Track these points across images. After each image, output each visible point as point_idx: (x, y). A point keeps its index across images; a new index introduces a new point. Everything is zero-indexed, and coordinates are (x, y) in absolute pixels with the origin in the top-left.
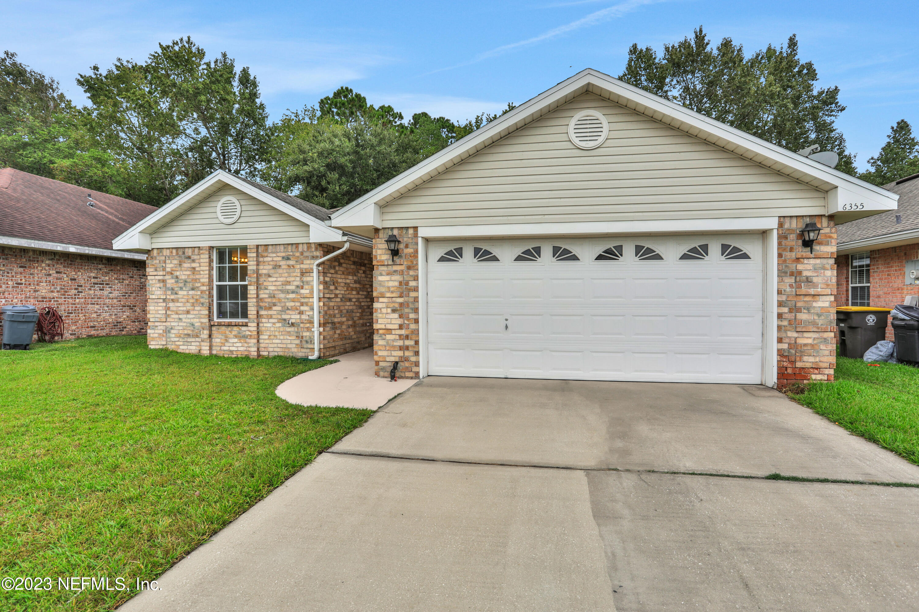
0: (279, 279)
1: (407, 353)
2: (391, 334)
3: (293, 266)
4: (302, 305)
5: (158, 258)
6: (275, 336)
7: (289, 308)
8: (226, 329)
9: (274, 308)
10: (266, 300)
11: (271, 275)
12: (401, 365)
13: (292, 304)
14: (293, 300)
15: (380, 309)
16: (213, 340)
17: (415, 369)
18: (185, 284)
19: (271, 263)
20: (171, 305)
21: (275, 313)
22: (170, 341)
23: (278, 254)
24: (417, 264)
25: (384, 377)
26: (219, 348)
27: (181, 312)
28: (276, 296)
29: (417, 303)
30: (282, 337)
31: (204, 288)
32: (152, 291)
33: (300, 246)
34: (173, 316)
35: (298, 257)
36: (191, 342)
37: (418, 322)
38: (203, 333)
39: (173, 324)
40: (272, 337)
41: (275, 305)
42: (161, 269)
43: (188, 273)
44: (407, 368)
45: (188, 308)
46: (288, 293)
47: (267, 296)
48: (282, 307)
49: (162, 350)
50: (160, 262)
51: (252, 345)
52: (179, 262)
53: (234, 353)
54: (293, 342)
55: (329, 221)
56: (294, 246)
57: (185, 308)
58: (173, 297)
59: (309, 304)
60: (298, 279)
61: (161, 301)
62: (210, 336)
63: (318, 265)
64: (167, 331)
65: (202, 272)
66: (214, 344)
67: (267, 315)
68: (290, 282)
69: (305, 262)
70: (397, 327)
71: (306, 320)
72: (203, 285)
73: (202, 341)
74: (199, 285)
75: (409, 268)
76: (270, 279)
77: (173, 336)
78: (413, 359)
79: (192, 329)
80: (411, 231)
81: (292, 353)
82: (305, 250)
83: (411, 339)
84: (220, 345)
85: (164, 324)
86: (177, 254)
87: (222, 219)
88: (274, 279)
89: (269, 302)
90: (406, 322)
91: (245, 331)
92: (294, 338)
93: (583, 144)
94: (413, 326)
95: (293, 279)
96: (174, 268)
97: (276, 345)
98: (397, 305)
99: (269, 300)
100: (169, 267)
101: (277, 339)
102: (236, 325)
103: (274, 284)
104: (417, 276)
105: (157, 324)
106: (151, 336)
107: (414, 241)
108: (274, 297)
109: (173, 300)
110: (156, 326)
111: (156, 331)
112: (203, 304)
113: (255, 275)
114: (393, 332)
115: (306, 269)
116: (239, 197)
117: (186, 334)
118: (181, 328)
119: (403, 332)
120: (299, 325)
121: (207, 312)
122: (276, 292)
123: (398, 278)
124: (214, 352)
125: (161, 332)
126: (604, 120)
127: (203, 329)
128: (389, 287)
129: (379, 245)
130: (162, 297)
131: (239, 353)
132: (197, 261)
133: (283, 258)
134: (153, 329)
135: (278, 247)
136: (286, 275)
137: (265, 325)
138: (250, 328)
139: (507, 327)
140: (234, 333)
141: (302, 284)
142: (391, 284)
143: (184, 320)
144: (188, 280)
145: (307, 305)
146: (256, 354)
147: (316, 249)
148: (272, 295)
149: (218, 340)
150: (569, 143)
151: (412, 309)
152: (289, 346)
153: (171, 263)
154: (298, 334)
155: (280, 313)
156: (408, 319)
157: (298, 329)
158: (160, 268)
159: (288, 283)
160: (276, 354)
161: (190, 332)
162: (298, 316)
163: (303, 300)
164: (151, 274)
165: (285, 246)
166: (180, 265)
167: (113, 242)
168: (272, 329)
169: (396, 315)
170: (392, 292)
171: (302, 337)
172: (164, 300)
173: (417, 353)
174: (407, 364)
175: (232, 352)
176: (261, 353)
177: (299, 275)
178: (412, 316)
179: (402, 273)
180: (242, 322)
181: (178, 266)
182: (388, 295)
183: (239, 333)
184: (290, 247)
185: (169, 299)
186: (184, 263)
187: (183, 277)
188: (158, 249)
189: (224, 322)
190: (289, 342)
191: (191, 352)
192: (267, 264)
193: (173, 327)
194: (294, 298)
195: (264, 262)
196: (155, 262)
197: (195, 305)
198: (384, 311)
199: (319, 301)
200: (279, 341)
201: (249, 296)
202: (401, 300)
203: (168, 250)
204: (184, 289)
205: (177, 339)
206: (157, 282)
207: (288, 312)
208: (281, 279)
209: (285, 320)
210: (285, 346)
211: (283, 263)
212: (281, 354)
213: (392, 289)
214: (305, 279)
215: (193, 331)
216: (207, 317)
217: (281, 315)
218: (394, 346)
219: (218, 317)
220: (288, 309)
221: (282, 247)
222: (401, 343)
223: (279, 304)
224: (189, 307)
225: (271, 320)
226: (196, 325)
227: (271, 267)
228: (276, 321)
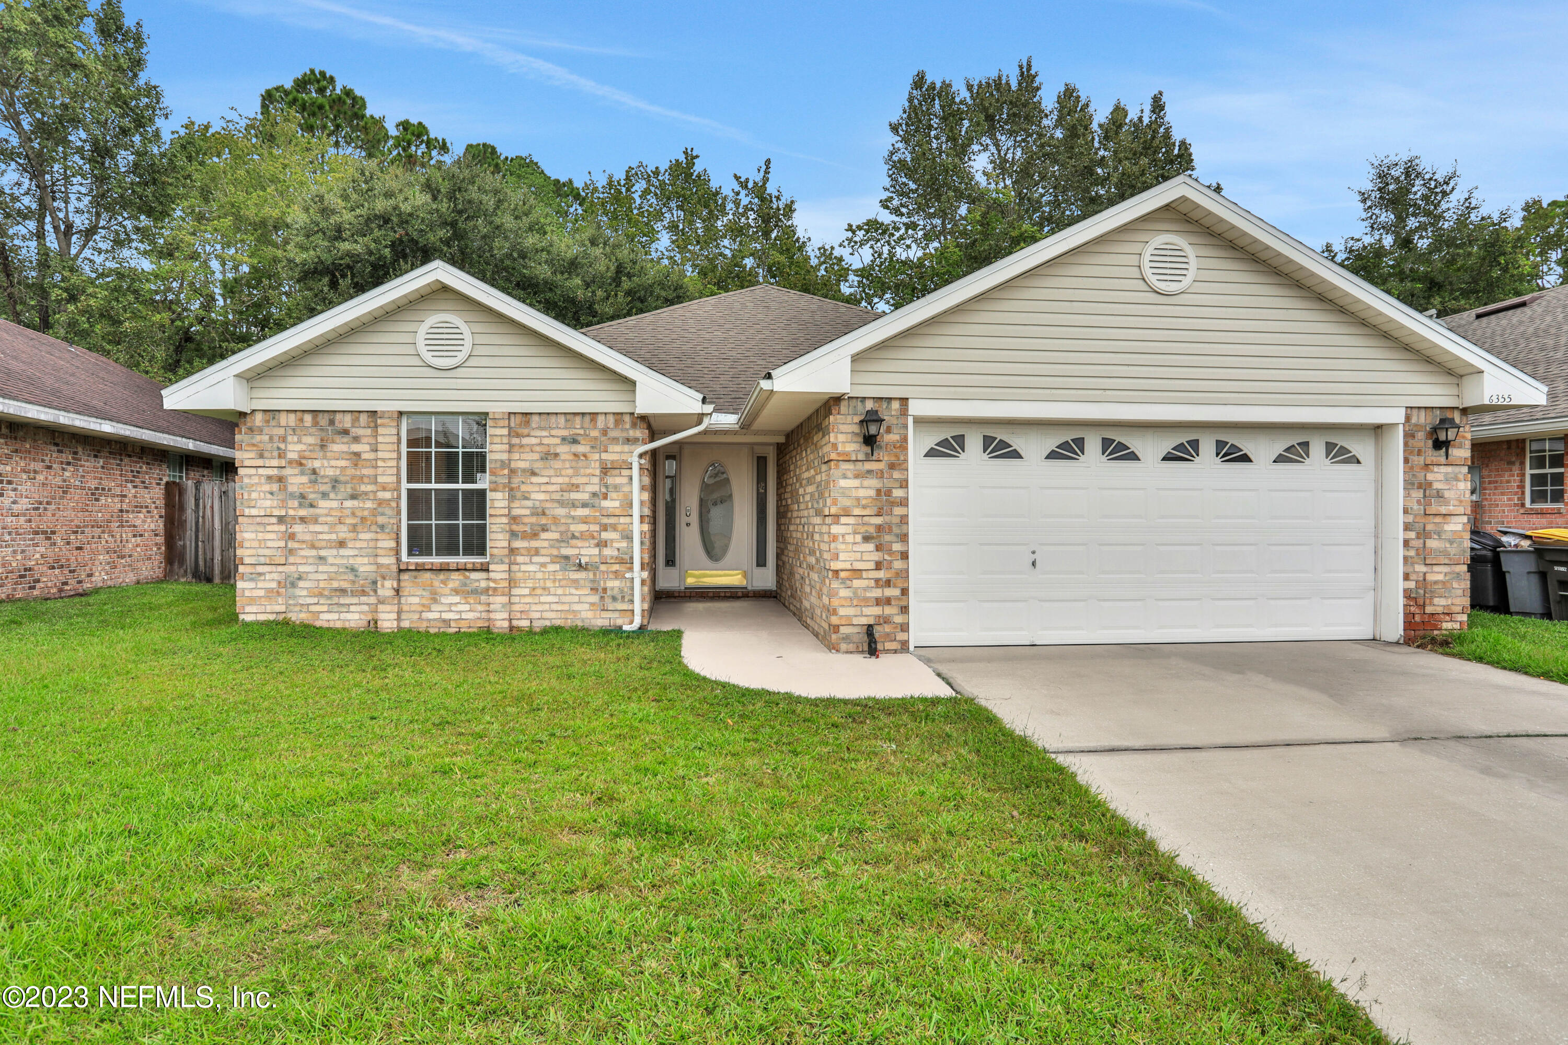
0: (554, 480)
1: (888, 610)
2: (861, 578)
3: (585, 456)
4: (606, 530)
5: (266, 430)
6: (544, 589)
7: (577, 534)
8: (433, 576)
9: (544, 535)
10: (526, 520)
11: (537, 471)
12: (878, 631)
13: (584, 527)
14: (585, 520)
15: (843, 536)
16: (403, 600)
17: (901, 636)
18: (334, 487)
19: (538, 449)
20: (298, 528)
21: (546, 544)
22: (295, 605)
23: (554, 432)
24: (906, 460)
25: (847, 652)
26: (416, 616)
27: (323, 544)
28: (547, 512)
29: (905, 526)
30: (560, 591)
31: (387, 495)
32: (250, 499)
33: (601, 419)
34: (303, 553)
35: (596, 438)
36: (349, 605)
37: (907, 558)
38: (383, 586)
39: (302, 569)
40: (539, 592)
41: (545, 529)
42: (276, 454)
43: (343, 463)
44: (888, 634)
45: (342, 536)
46: (574, 506)
47: (528, 512)
48: (562, 533)
49: (277, 623)
50: (271, 438)
51: (498, 607)
52: (319, 442)
53: (453, 624)
54: (583, 599)
55: (769, 381)
56: (587, 418)
57: (334, 537)
58: (302, 512)
59: (620, 527)
60: (596, 480)
61: (274, 520)
62: (397, 591)
63: (641, 456)
64: (291, 583)
65: (380, 463)
66: (405, 608)
67: (528, 549)
68: (578, 486)
69: (611, 448)
70: (872, 565)
71: (612, 558)
72: (384, 489)
73: (381, 602)
74: (370, 488)
75: (892, 466)
76: (535, 479)
77: (305, 593)
78: (899, 619)
79: (351, 577)
80: (896, 405)
81: (583, 621)
82: (611, 425)
83: (895, 586)
84: (420, 609)
85: (280, 569)
86: (315, 423)
87: (428, 357)
88: (545, 480)
89: (532, 524)
90: (886, 557)
91: (478, 581)
92: (587, 591)
93: (1162, 286)
94: (898, 565)
95: (584, 480)
96: (307, 454)
97: (547, 607)
98: (872, 530)
99: (533, 520)
100: (294, 450)
101: (549, 594)
102: (458, 570)
103: (543, 488)
104: (907, 481)
105: (260, 569)
106: (247, 593)
107: (901, 421)
108: (544, 514)
109: (303, 520)
110: (260, 574)
111: (260, 585)
112: (382, 527)
113: (506, 472)
114: (865, 575)
115: (612, 462)
116: (471, 317)
117: (336, 590)
118: (325, 576)
119: (881, 574)
120: (598, 568)
121: (393, 544)
122: (548, 505)
123: (874, 483)
124: (406, 624)
125: (274, 585)
126: (1190, 252)
127: (384, 578)
128: (858, 499)
129: (841, 427)
130: (277, 512)
131: (463, 624)
132: (365, 440)
133: (564, 439)
134: (251, 580)
135: (553, 418)
136: (570, 472)
137: (523, 568)
138: (492, 575)
139: (1034, 564)
140: (451, 585)
141: (604, 490)
142: (862, 493)
143: (331, 560)
144: (342, 478)
145: (615, 530)
146: (506, 624)
147: (634, 425)
148: (540, 510)
149: (416, 600)
150: (1141, 282)
151: (897, 536)
152: (576, 607)
153: (299, 442)
154: (595, 586)
155: (557, 545)
156: (890, 552)
157: (595, 575)
158: (271, 451)
159: (576, 487)
160: (548, 623)
161: (345, 585)
162: (596, 551)
163: (605, 520)
164: (247, 463)
165: (568, 417)
166: (323, 447)
167: (163, 392)
168: (539, 575)
169: (871, 547)
170: (864, 507)
171: (605, 590)
172: (281, 519)
173: (905, 610)
174: (887, 628)
175: (447, 622)
176: (515, 623)
177: (598, 472)
178: (897, 547)
179: (880, 475)
180: (474, 563)
181: (317, 448)
182: (857, 512)
183: (465, 585)
184: (578, 419)
185: (293, 518)
186: (333, 442)
187: (330, 472)
188: (264, 411)
189: (432, 564)
190: (576, 599)
191: (347, 625)
192: (528, 449)
193: (304, 576)
194: (586, 517)
195: (522, 446)
196: (258, 438)
197: (359, 528)
198: (850, 539)
199: (642, 522)
200: (555, 599)
201: (489, 511)
202: (878, 521)
203: (292, 416)
204: (332, 495)
205: (315, 600)
206: (263, 480)
207: (574, 542)
208: (560, 480)
209: (567, 558)
210: (566, 607)
211: (563, 449)
212: (558, 623)
213: (864, 502)
214: (610, 480)
215: (354, 582)
216: (394, 553)
217: (558, 548)
218: (866, 599)
219: (410, 554)
220: (574, 537)
221: (562, 420)
222: (877, 593)
223: (553, 528)
224: (343, 532)
225: (536, 559)
226: (361, 569)
227: (536, 456)
228: (548, 559)
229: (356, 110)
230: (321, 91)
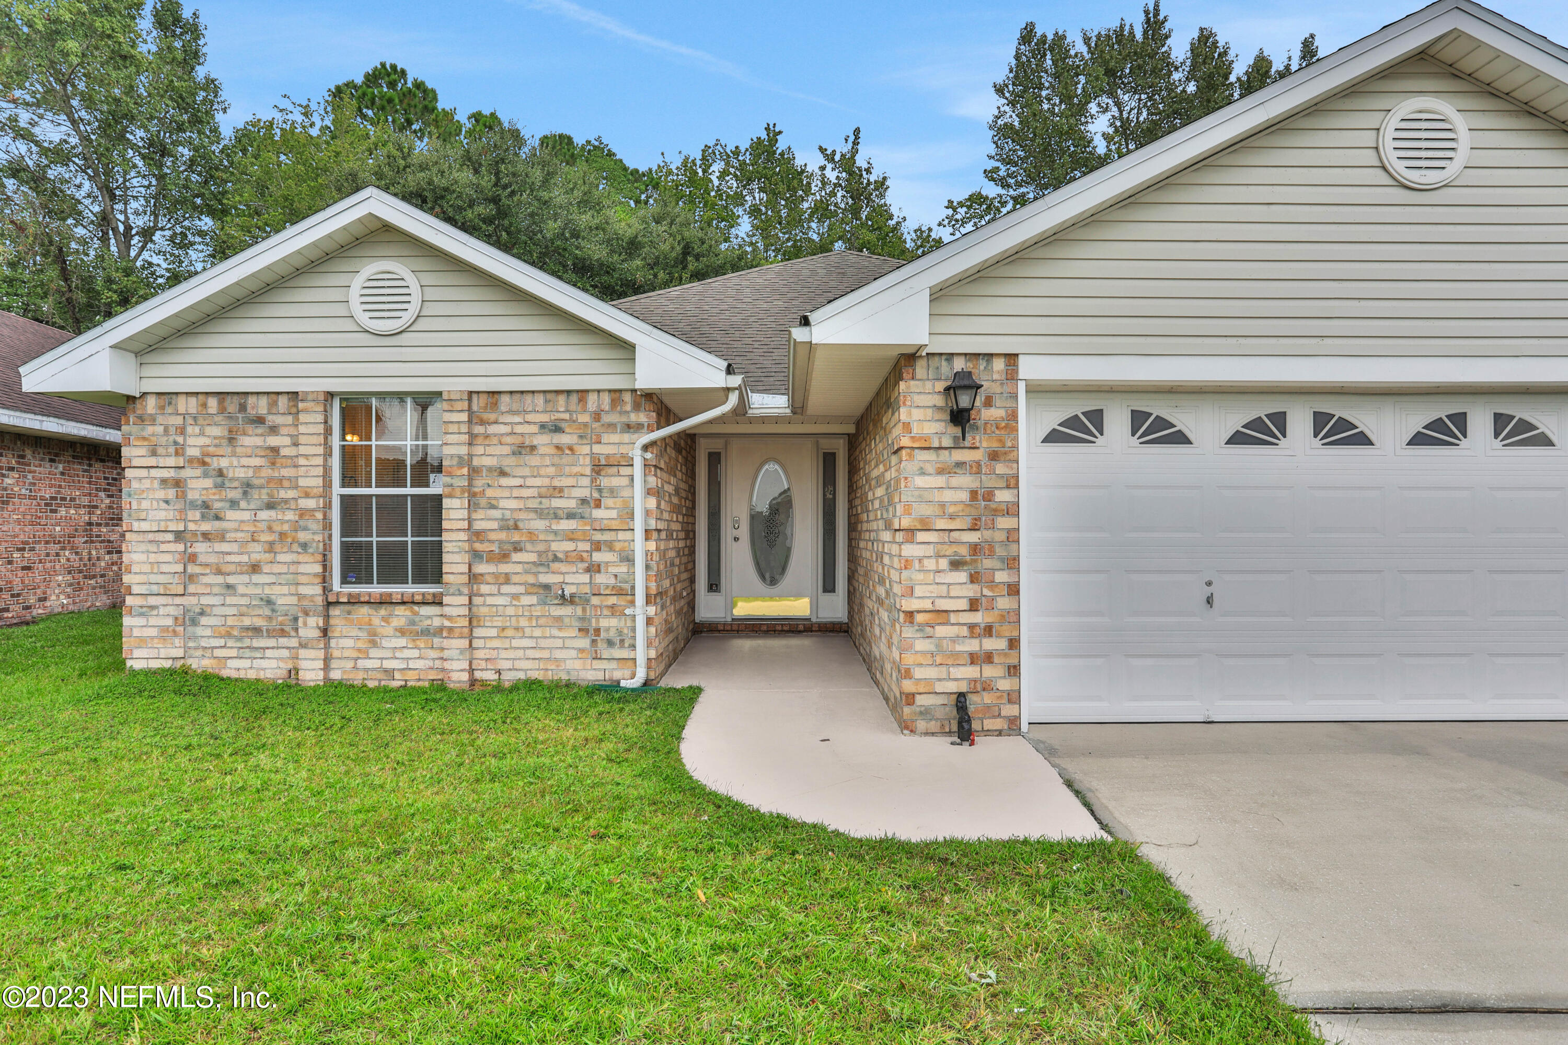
0: (530, 482)
1: (989, 671)
2: (947, 623)
3: (571, 449)
4: (598, 549)
5: (160, 419)
6: (517, 629)
7: (560, 555)
8: (371, 611)
9: (516, 557)
10: (493, 536)
11: (507, 469)
12: (974, 703)
13: (569, 546)
14: (570, 537)
15: (920, 561)
16: (333, 643)
17: (1009, 710)
18: (245, 493)
19: (508, 440)
20: (200, 548)
21: (519, 568)
22: (196, 648)
23: (529, 417)
24: (1015, 447)
25: (927, 734)
26: (350, 664)
27: (232, 568)
28: (521, 525)
29: (1014, 546)
30: (537, 633)
31: (311, 503)
32: (139, 510)
33: (592, 398)
34: (205, 580)
35: (585, 425)
36: (264, 649)
37: (1017, 593)
38: (305, 624)
39: (205, 600)
40: (510, 633)
41: (517, 548)
42: (172, 450)
43: (257, 461)
44: (988, 707)
45: (255, 557)
46: (556, 517)
47: (495, 525)
48: (540, 554)
49: (172, 672)
50: (166, 430)
51: (454, 653)
52: (226, 433)
53: (397, 675)
54: (569, 643)
55: (805, 330)
56: (574, 398)
57: (245, 558)
58: (206, 527)
59: (618, 546)
60: (586, 481)
61: (170, 537)
62: (325, 632)
63: (645, 448)
64: (189, 619)
65: (302, 461)
66: (336, 653)
67: (496, 575)
68: (561, 490)
69: (605, 438)
70: (963, 604)
71: (607, 587)
72: (307, 495)
73: (303, 646)
74: (291, 494)
75: (994, 456)
76: (504, 481)
77: (208, 632)
78: (1005, 685)
79: (267, 612)
80: (999, 365)
81: (568, 673)
82: (606, 406)
83: (999, 636)
84: (355, 654)
85: (178, 600)
86: (222, 410)
87: (364, 319)
88: (518, 482)
89: (501, 542)
90: (986, 592)
91: (430, 617)
92: (574, 632)
93: (1415, 176)
94: (1004, 603)
95: (570, 481)
96: (211, 450)
97: (520, 653)
98: (964, 551)
99: (503, 535)
100: (195, 444)
101: (523, 637)
102: (403, 603)
103: (516, 493)
104: (1016, 477)
105: (152, 601)
106: (136, 632)
107: (1007, 388)
108: (516, 528)
109: (206, 536)
110: (152, 608)
111: (152, 621)
112: (304, 546)
113: (465, 471)
114: (953, 618)
115: (608, 456)
116: (420, 264)
117: (248, 629)
118: (234, 611)
119: (977, 618)
120: (588, 601)
121: (318, 569)
122: (522, 515)
123: (966, 481)
124: (336, 675)
125: (169, 622)
126: (1460, 123)
127: (306, 614)
128: (942, 505)
129: (916, 397)
130: (173, 527)
131: (411, 675)
132: (284, 431)
133: (543, 426)
134: (142, 615)
135: (529, 398)
136: (551, 471)
137: (490, 600)
138: (447, 610)
139: (1209, 601)
140: (395, 622)
141: (596, 495)
142: (948, 496)
143: (241, 590)
144: (256, 482)
145: (611, 549)
146: (465, 677)
147: (637, 407)
148: (511, 523)
149: (349, 643)
150: (1380, 172)
151: (1002, 559)
152: (559, 654)
153: (202, 434)
154: (585, 625)
155: (534, 570)
156: (992, 584)
157: (584, 610)
158: (166, 447)
159: (558, 491)
160: (522, 676)
161: (259, 622)
162: (586, 578)
163: (598, 536)
164: (135, 462)
165: (549, 396)
166: (231, 440)
167: (21, 370)
168: (510, 611)
169: (962, 576)
170: (952, 517)
171: (597, 631)
172: (179, 536)
173: (1014, 670)
174: (987, 698)
175: (390, 673)
176: (478, 675)
177: (588, 471)
178: (1002, 577)
179: (976, 468)
180: (423, 594)
181: (225, 442)
182: (941, 524)
183: (413, 623)
184: (562, 399)
185: (194, 533)
186: (245, 434)
187: (241, 473)
188: (159, 394)
189: (370, 594)
190: (559, 643)
191: (262, 675)
192: (495, 440)
193: (208, 610)
194: (573, 531)
195: (487, 436)
196: (150, 430)
197: (278, 547)
198: (930, 564)
199: (647, 539)
200: (531, 643)
201: (445, 525)
202: (973, 537)
203: (193, 401)
204: (243, 504)
205: (222, 642)
206: (156, 484)
207: (556, 566)
208: (538, 482)
209: (547, 587)
210: (546, 654)
211: (542, 440)
212: (535, 675)
213: (951, 510)
214: (605, 482)
215: (270, 618)
216: (319, 580)
217: (536, 574)
218: (956, 655)
219: (344, 581)
220: (556, 559)
221: (540, 400)
222: (973, 646)
223: (529, 546)
224: (257, 553)
225: (506, 589)
226: (280, 601)
227: (506, 450)
228: (521, 589)
229: (426, 103)
230: (392, 85)
